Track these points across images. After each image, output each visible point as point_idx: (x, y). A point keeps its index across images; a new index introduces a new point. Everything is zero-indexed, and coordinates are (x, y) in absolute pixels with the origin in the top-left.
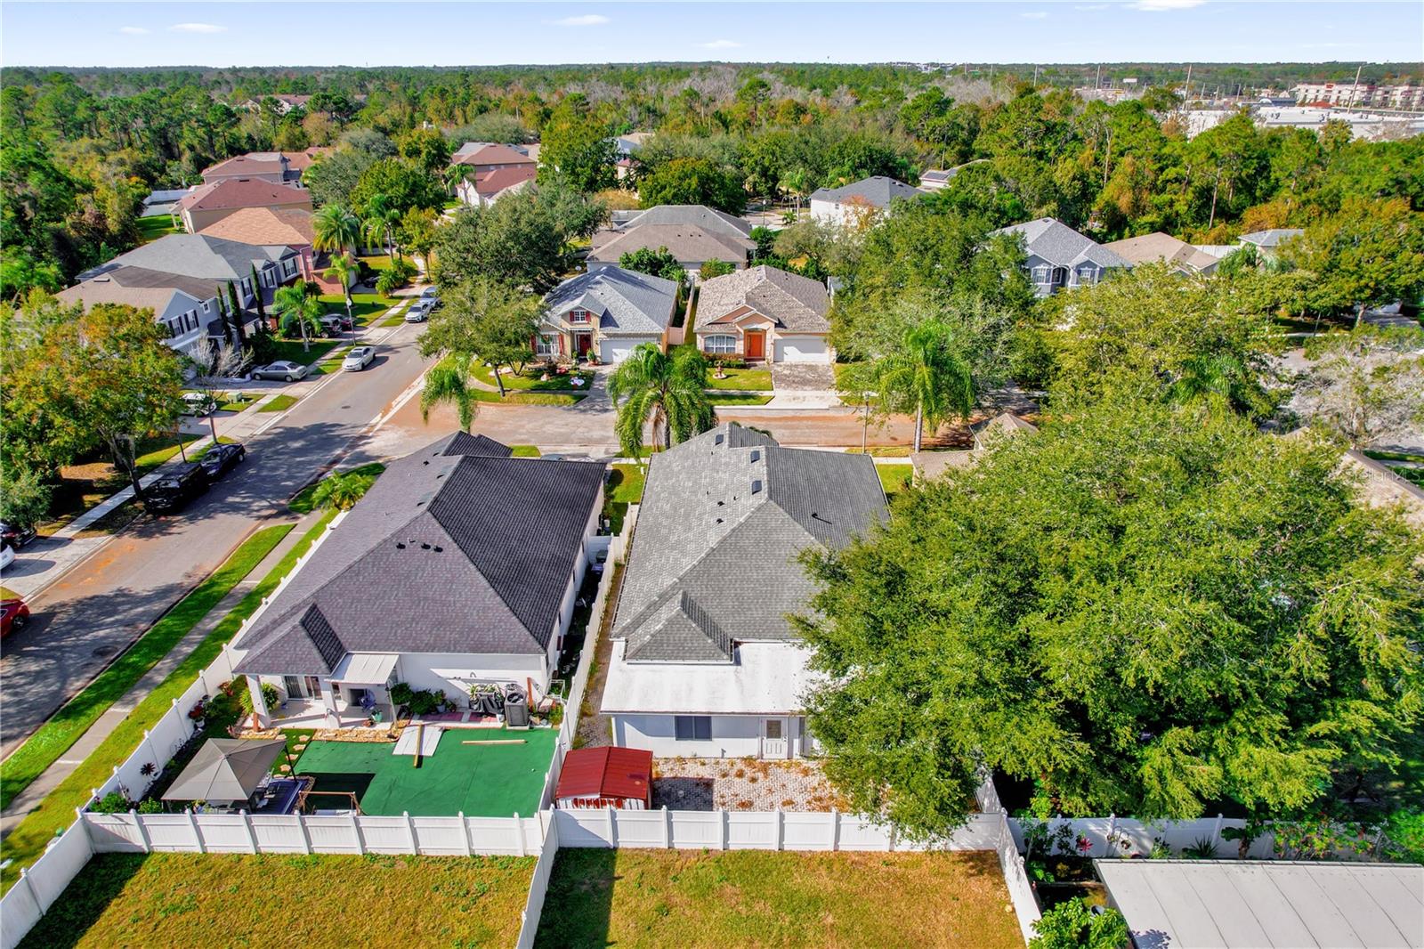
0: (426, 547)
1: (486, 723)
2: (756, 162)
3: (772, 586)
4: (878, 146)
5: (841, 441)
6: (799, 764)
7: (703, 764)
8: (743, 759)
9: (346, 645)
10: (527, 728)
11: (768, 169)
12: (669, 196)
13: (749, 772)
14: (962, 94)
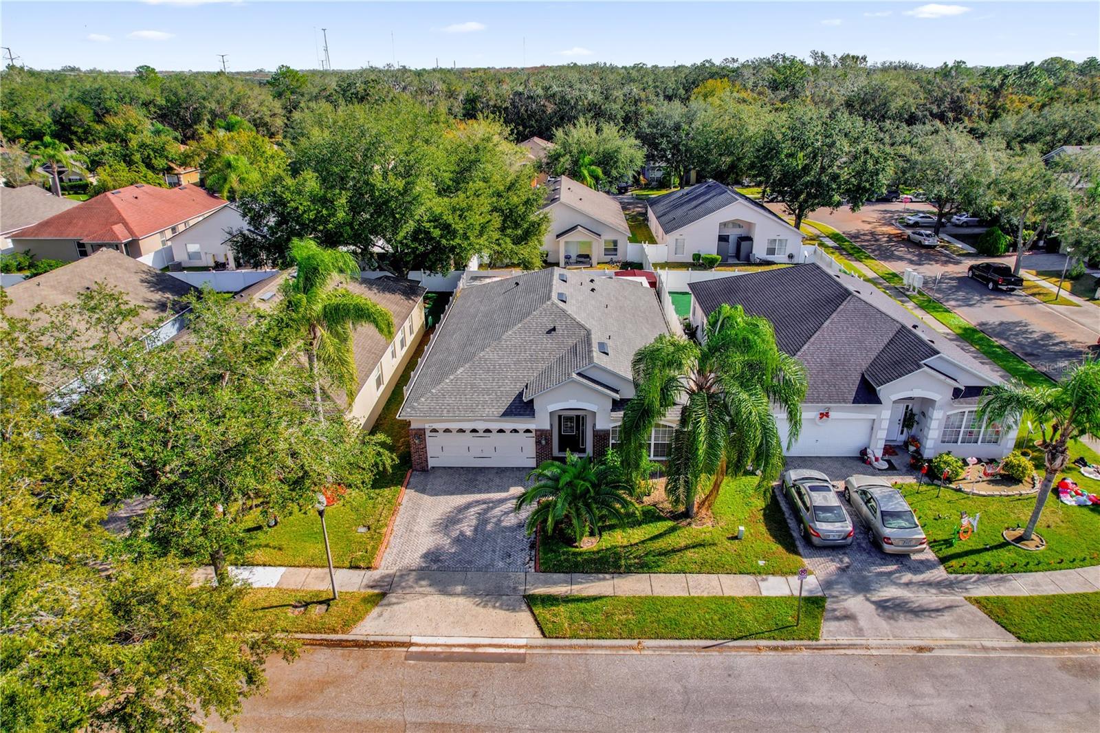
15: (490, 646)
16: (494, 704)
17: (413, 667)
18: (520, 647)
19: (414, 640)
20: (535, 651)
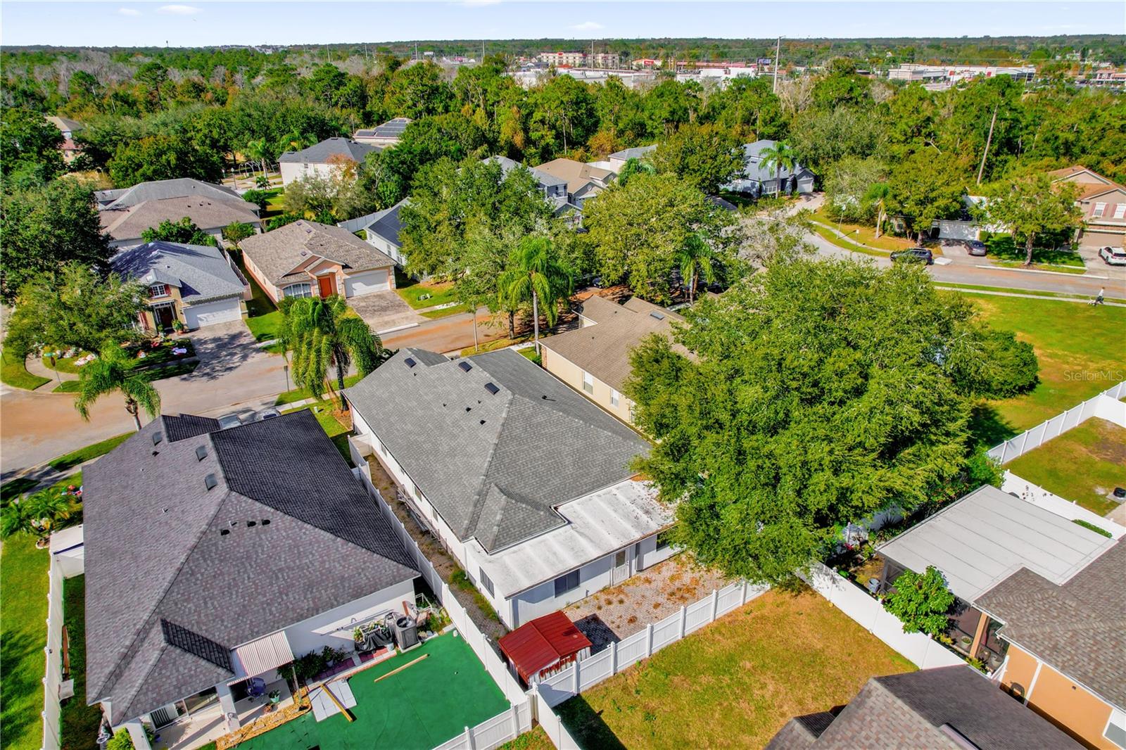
0: (252, 524)
1: (379, 658)
2: (206, 136)
3: (553, 458)
4: (311, 114)
5: (452, 347)
6: (638, 578)
7: (578, 607)
8: (601, 591)
9: (225, 644)
10: (420, 644)
11: (218, 141)
12: (149, 173)
13: (615, 599)
14: (352, 67)
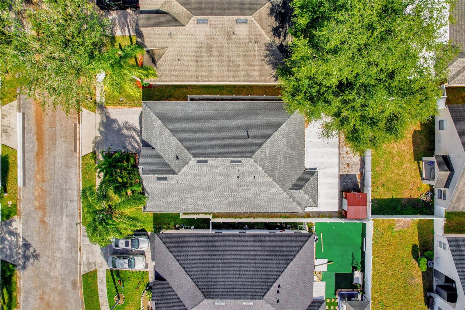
0: (278, 292)
3: (287, 157)
15: (79, 143)
16: (62, 146)
17: (72, 126)
18: (79, 151)
19: (81, 124)
20: (78, 155)
